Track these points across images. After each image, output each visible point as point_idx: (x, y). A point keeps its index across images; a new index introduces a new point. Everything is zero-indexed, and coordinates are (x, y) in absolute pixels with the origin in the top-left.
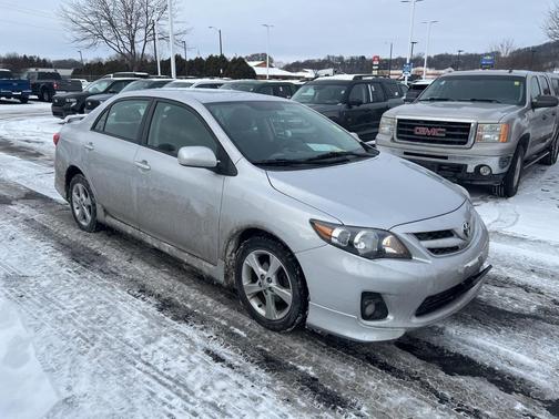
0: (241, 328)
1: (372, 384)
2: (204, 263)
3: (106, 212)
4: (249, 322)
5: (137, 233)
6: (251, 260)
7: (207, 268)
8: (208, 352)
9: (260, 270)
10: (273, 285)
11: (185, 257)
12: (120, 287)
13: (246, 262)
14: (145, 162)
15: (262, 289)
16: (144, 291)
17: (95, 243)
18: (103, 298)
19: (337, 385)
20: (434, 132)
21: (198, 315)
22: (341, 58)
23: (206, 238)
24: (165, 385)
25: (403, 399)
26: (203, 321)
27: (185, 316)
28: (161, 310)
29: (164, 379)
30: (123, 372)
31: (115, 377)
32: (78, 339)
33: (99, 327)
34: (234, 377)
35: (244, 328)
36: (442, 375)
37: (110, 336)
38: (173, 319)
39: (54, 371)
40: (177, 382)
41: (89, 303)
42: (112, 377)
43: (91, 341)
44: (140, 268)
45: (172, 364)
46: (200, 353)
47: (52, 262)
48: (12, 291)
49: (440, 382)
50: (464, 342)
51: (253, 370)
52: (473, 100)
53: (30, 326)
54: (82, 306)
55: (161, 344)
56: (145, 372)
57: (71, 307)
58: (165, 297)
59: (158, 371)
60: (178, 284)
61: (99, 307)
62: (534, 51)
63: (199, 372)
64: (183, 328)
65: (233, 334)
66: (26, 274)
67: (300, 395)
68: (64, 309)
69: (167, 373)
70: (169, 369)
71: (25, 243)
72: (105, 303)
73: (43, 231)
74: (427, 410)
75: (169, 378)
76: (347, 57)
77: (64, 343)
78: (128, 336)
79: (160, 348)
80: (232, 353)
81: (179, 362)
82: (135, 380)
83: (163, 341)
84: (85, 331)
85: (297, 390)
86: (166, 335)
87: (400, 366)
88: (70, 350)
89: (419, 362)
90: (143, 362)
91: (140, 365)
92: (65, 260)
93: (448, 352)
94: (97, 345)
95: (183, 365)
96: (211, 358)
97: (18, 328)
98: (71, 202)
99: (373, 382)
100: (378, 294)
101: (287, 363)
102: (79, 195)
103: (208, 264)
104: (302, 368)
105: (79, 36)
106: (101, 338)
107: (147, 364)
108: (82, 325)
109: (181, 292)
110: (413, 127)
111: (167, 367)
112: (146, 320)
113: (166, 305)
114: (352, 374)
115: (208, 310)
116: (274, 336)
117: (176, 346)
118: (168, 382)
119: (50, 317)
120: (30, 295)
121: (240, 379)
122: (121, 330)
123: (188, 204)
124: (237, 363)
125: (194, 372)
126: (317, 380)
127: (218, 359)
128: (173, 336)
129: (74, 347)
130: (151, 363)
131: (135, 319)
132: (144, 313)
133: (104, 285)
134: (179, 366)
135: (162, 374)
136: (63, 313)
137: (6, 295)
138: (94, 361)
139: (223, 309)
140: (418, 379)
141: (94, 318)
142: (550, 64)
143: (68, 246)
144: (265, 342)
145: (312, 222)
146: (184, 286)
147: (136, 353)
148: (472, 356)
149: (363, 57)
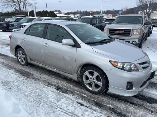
0: (85, 94)
1: (131, 109)
2: (69, 74)
3: (31, 60)
4: (86, 92)
5: (43, 66)
6: (87, 73)
7: (70, 76)
8: (78, 103)
9: (90, 76)
10: (95, 81)
11: (62, 73)
12: (41, 83)
13: (85, 74)
14: (46, 44)
15: (91, 82)
16: (49, 84)
17: (27, 69)
18: (37, 87)
19: (121, 110)
20: (121, 32)
21: (70, 91)
22: (80, 11)
23: (70, 67)
24: (69, 115)
25: (141, 113)
26: (72, 92)
27: (66, 92)
28: (57, 90)
29: (68, 113)
30: (54, 112)
31: (52, 114)
32: (35, 102)
33: (40, 97)
34: (90, 110)
35: (86, 94)
36: (148, 104)
37: (45, 100)
38: (62, 92)
39: (31, 114)
40: (73, 114)
41: (34, 89)
42: (51, 114)
43: (39, 102)
44: (45, 77)
45: (69, 108)
46: (76, 103)
47: (16, 76)
48: (6, 87)
49: (149, 106)
50: (149, 93)
51: (94, 107)
52: (129, 23)
53: (17, 99)
54: (32, 91)
55: (62, 101)
56: (61, 111)
57: (28, 91)
58: (57, 85)
59: (65, 110)
60: (59, 81)
61: (37, 90)
62: (132, 9)
63: (78, 110)
64: (67, 95)
65: (83, 96)
66: (9, 81)
67: (112, 115)
68: (26, 92)
69: (68, 111)
70: (68, 110)
71: (4, 70)
72: (39, 89)
73: (9, 66)
74: (150, 115)
75: (70, 113)
76: (82, 11)
77: (31, 104)
78: (51, 99)
79: (63, 103)
80: (85, 102)
81: (70, 107)
82: (59, 114)
83: (63, 100)
84: (36, 99)
85: (110, 113)
86: (63, 98)
87: (135, 102)
88: (34, 106)
89: (140, 101)
90: (59, 108)
91: (58, 109)
92: (20, 75)
93: (146, 97)
94: (42, 103)
95: (72, 108)
96: (80, 105)
97: (14, 100)
98: (17, 57)
99: (131, 108)
100: (131, 82)
101: (103, 104)
102: (20, 54)
103: (70, 75)
104: (108, 105)
105: (3, 4)
106: (42, 101)
107: (61, 108)
108: (34, 97)
109: (61, 84)
110: (114, 31)
111: (67, 109)
112: (54, 94)
113: (58, 88)
114: (124, 106)
115: (72, 89)
116: (96, 96)
117: (67, 102)
118: (70, 114)
119: (23, 95)
120: (13, 88)
121: (92, 111)
122: (48, 98)
123: (64, 56)
124: (88, 106)
125: (77, 110)
126: (114, 109)
127: (82, 105)
128: (65, 98)
129: (35, 105)
130: (62, 108)
131: (50, 94)
132: (53, 91)
133: (36, 83)
134: (71, 108)
135: (67, 111)
136: (27, 93)
137: (5, 89)
138: (43, 109)
139: (77, 88)
140: (142, 106)
141: (37, 94)
142: (136, 13)
143: (19, 71)
144: (94, 98)
145: (110, 62)
146: (61, 82)
147: (56, 105)
148: (153, 97)
149: (87, 11)
